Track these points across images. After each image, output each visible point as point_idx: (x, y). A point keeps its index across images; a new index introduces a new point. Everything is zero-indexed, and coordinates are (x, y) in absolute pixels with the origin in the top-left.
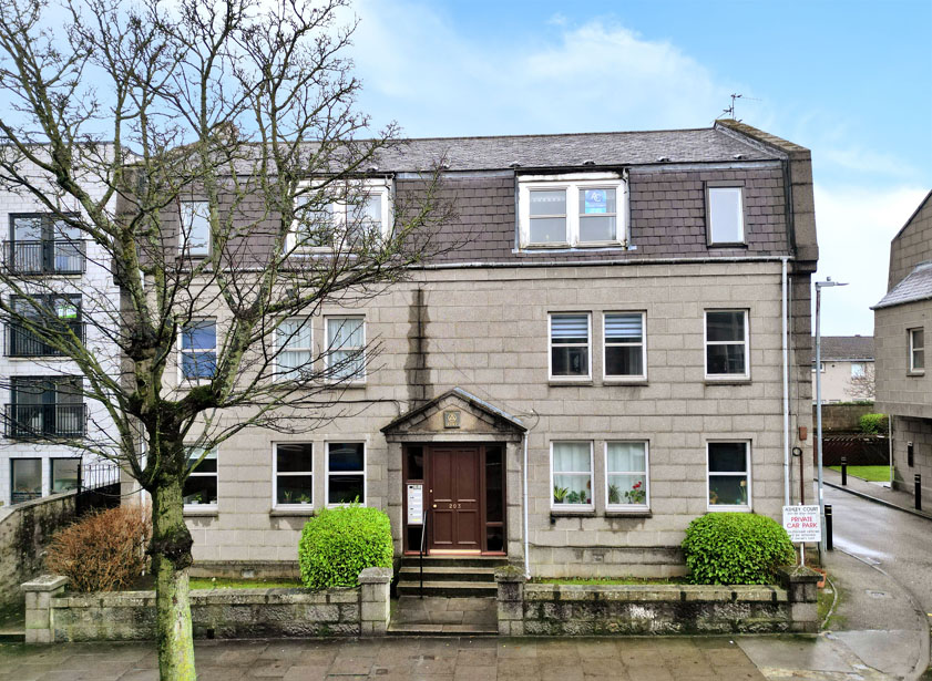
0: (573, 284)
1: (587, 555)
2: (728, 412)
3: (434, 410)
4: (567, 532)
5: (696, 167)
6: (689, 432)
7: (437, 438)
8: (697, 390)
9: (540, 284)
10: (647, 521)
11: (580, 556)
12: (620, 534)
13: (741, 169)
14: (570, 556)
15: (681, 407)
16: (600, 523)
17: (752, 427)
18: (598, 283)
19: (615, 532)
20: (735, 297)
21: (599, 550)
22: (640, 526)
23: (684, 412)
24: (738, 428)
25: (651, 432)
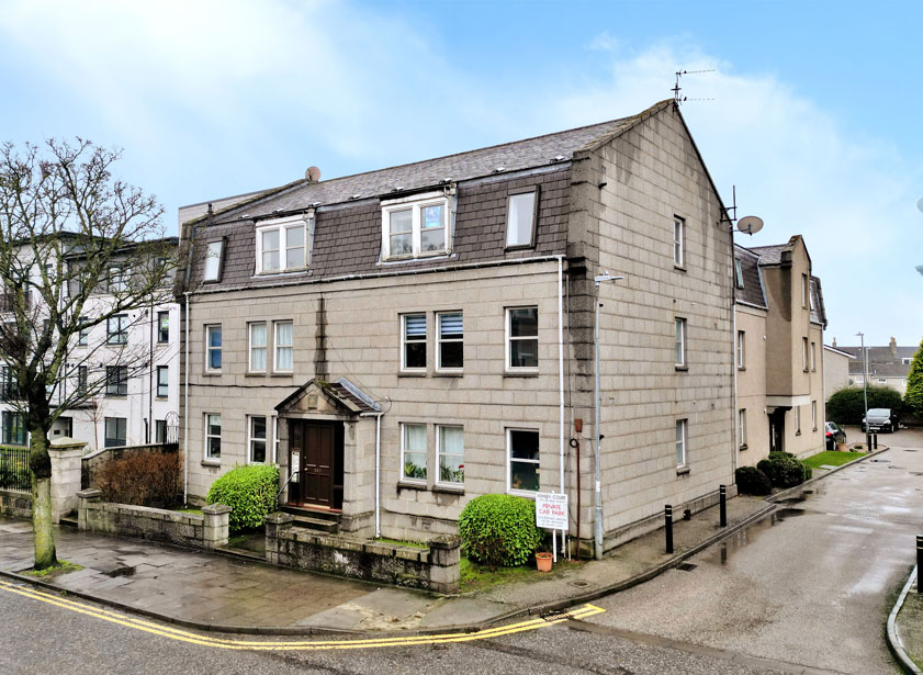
0: (414, 289)
1: (419, 522)
2: (521, 403)
3: (303, 394)
4: (407, 502)
5: (506, 177)
6: (491, 419)
7: (306, 416)
8: (497, 381)
9: (393, 290)
10: (461, 497)
11: (414, 523)
12: (442, 507)
13: (540, 174)
14: (407, 522)
15: (486, 397)
16: (428, 496)
17: (539, 417)
18: (430, 288)
19: (439, 505)
20: (526, 296)
21: (428, 519)
22: (456, 502)
23: (487, 401)
24: (528, 417)
25: (464, 418)
